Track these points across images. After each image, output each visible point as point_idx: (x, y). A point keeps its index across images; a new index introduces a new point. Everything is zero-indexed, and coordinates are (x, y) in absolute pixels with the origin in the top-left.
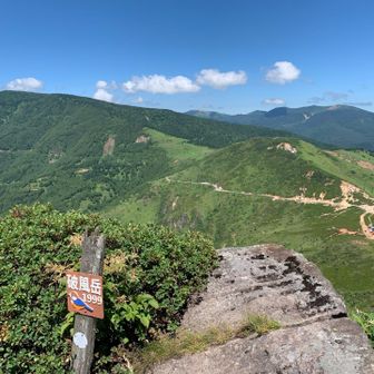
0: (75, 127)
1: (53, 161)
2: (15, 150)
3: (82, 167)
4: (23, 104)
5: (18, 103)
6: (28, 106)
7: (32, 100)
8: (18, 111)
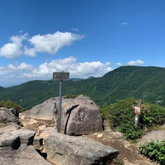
0: (156, 81)
1: (145, 96)
2: (129, 90)
3: (158, 100)
4: (134, 71)
5: (132, 70)
6: (136, 72)
7: (138, 69)
8: (132, 74)
